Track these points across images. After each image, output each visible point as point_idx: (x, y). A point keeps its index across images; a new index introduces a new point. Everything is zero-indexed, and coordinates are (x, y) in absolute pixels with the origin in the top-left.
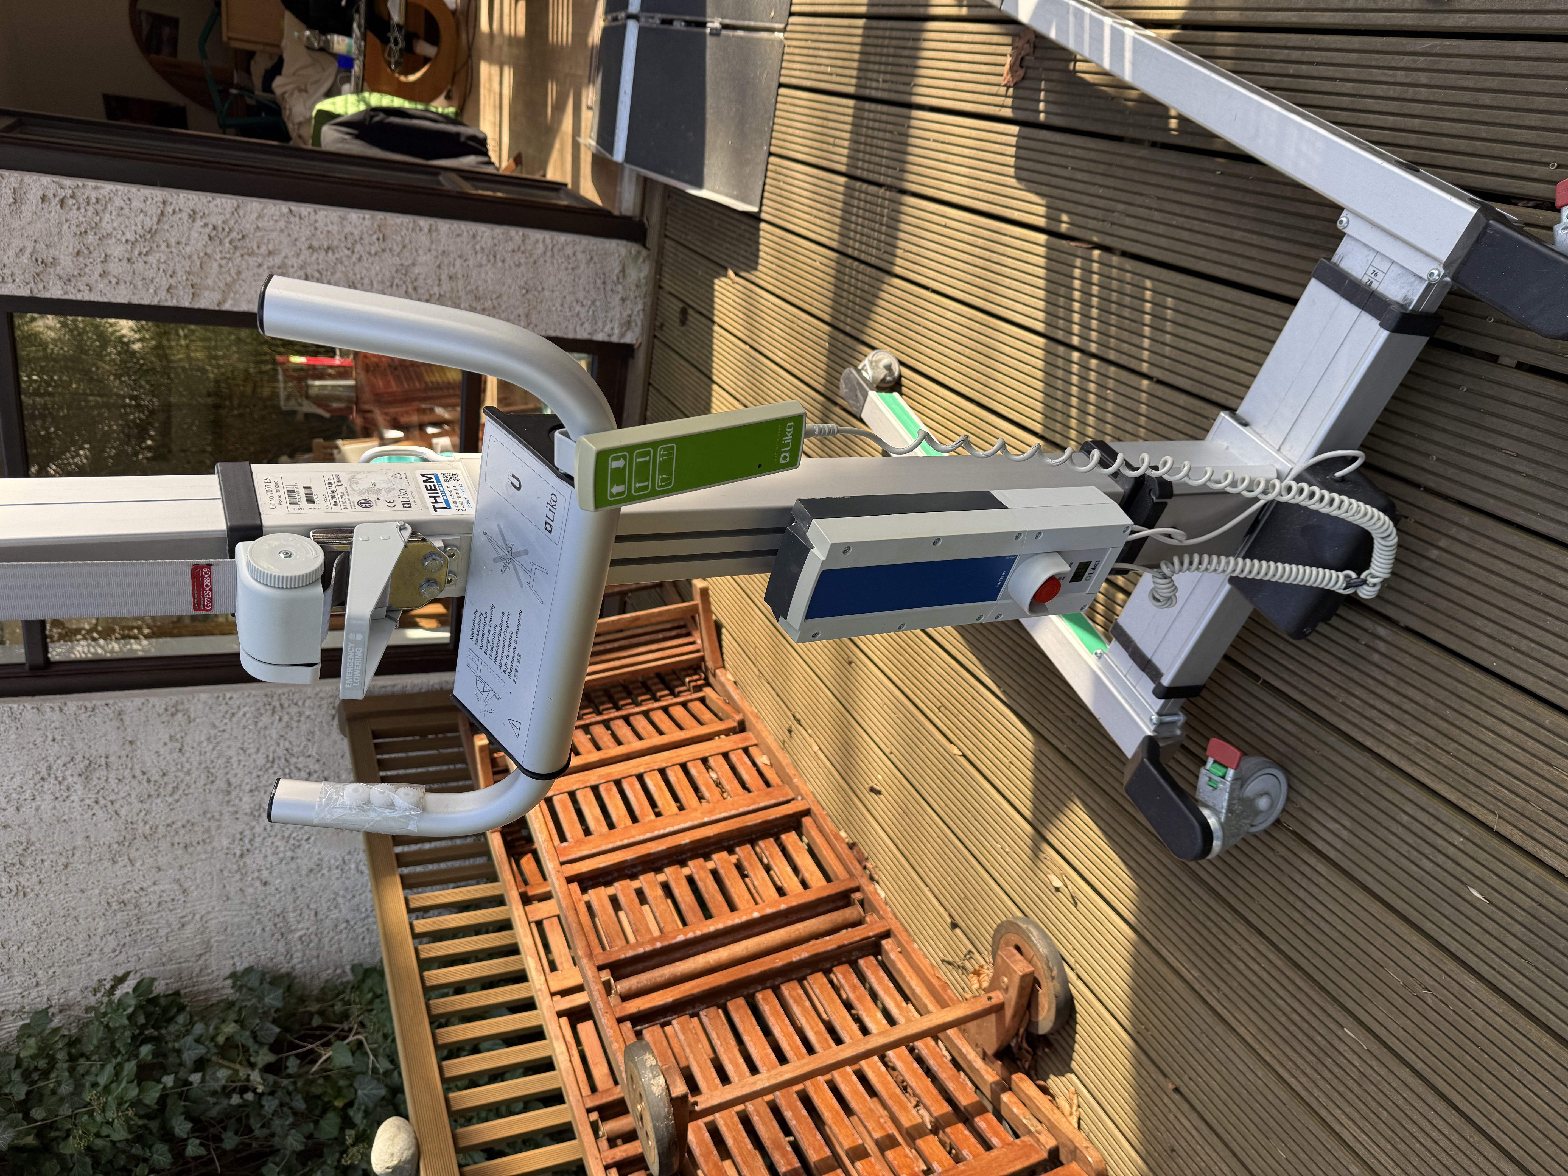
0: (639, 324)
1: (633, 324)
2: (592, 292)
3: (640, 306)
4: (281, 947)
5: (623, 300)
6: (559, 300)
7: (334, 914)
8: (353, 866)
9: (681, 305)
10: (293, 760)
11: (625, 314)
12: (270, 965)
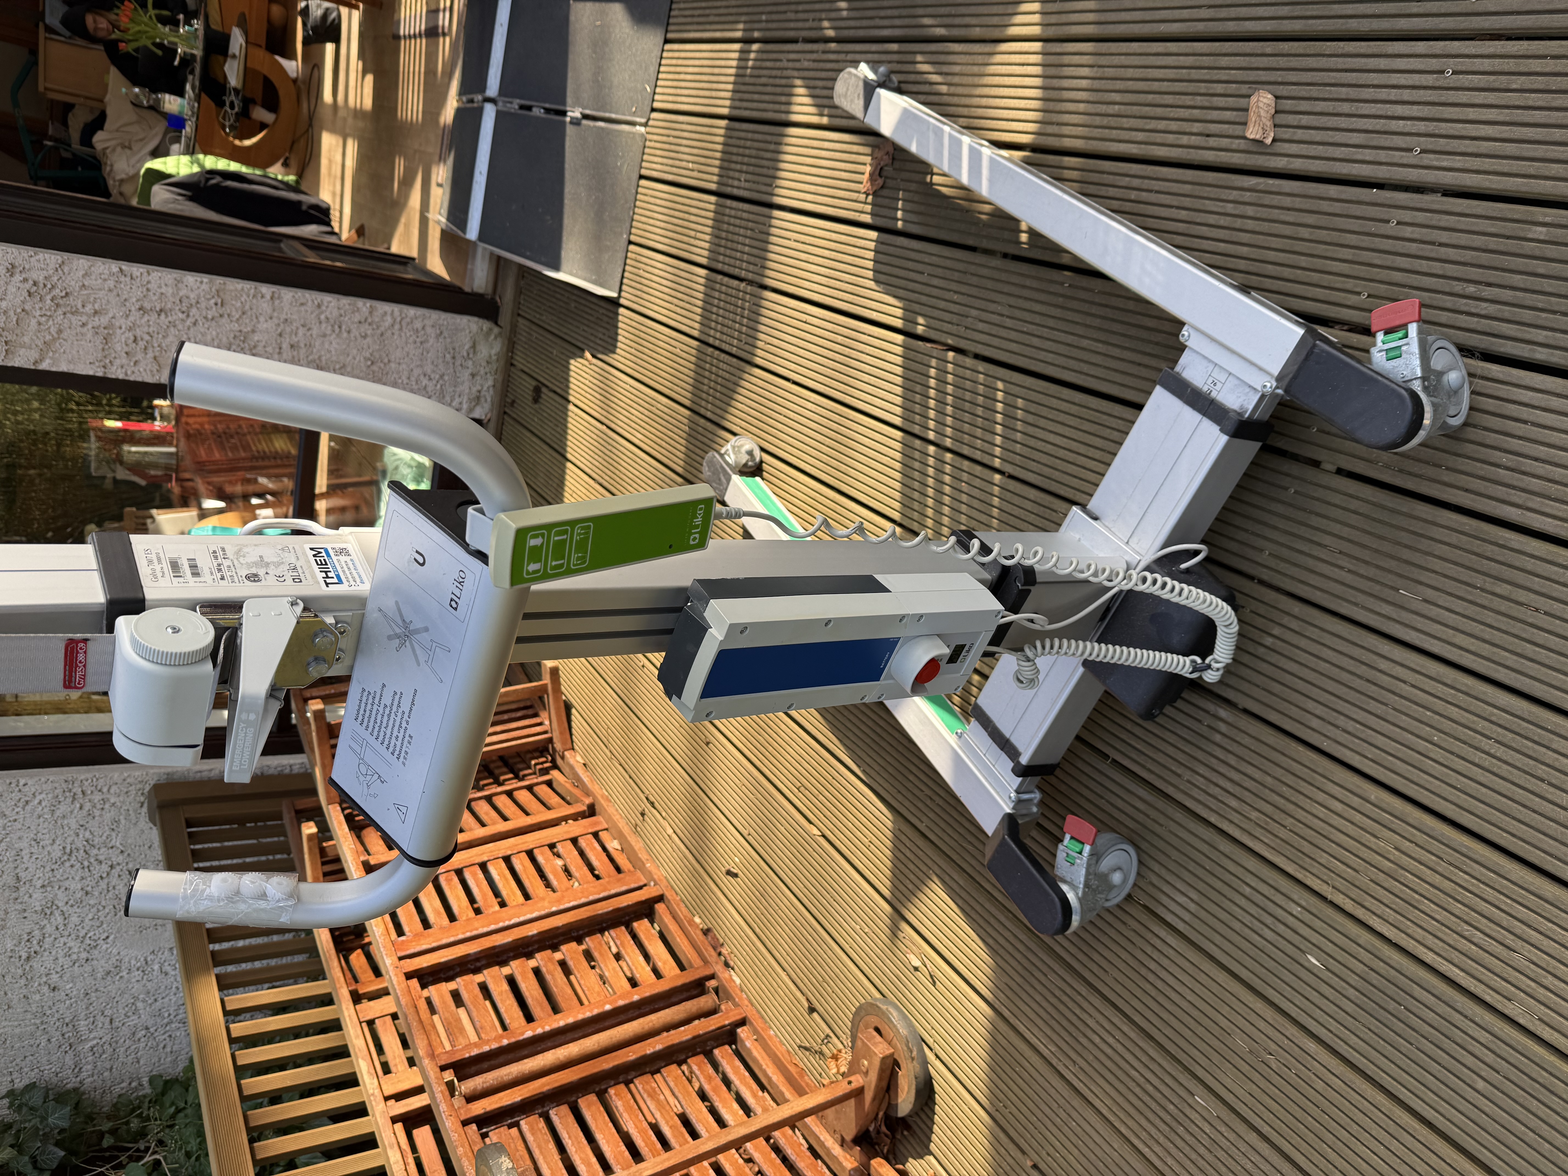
0: (489, 399)
1: (483, 400)
2: (441, 367)
3: (490, 383)
4: (69, 1060)
5: (473, 375)
6: (406, 373)
7: (133, 1020)
8: (156, 967)
9: (534, 383)
10: (94, 852)
11: (474, 390)
12: (55, 1080)
